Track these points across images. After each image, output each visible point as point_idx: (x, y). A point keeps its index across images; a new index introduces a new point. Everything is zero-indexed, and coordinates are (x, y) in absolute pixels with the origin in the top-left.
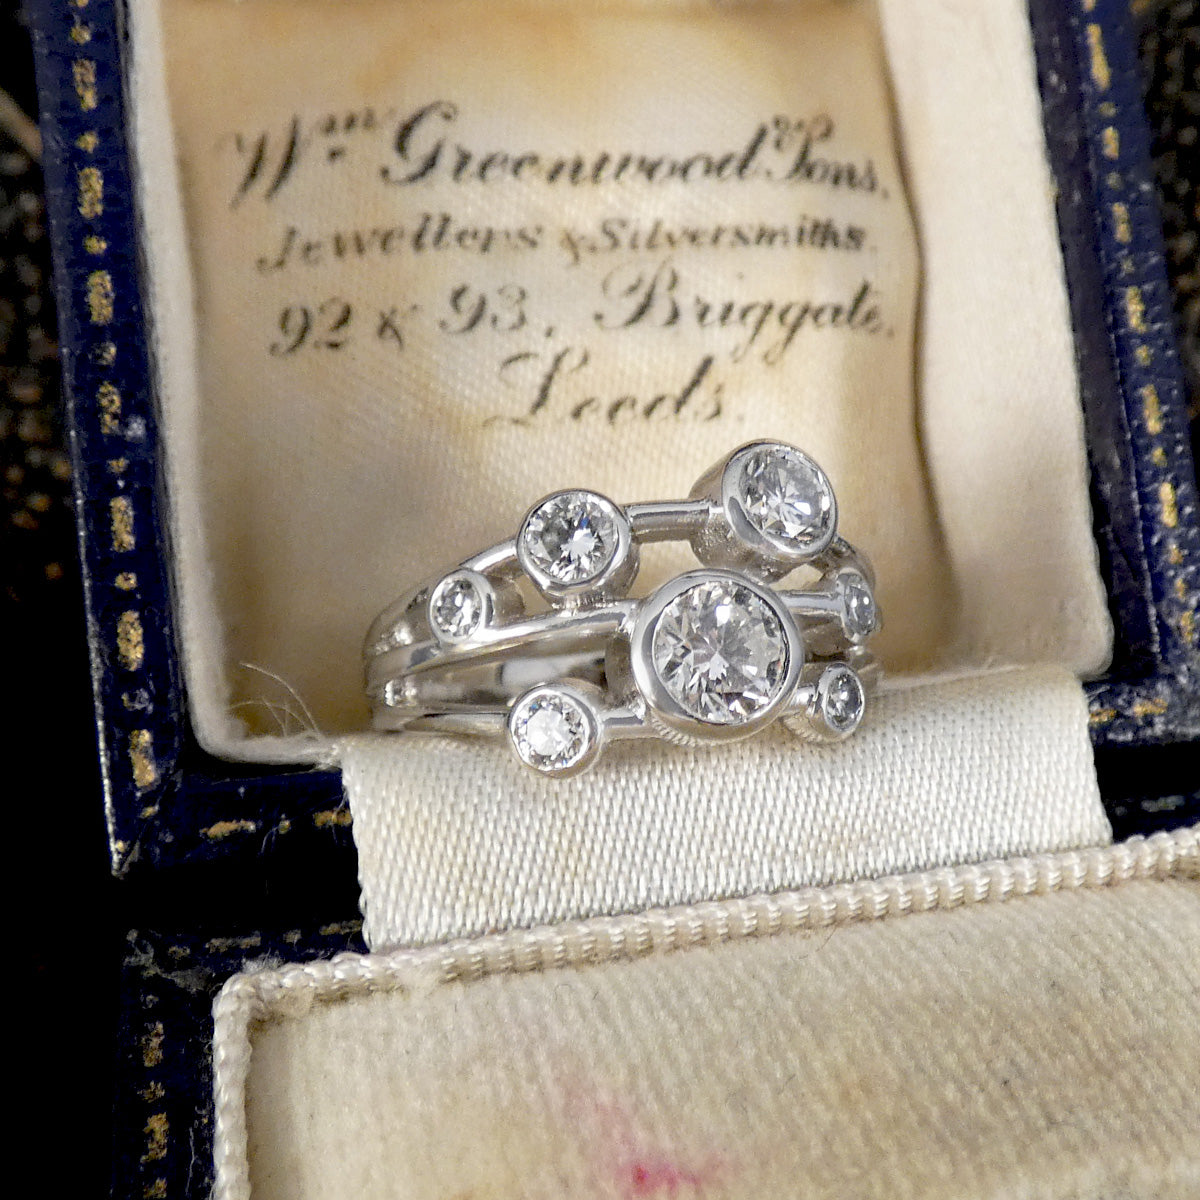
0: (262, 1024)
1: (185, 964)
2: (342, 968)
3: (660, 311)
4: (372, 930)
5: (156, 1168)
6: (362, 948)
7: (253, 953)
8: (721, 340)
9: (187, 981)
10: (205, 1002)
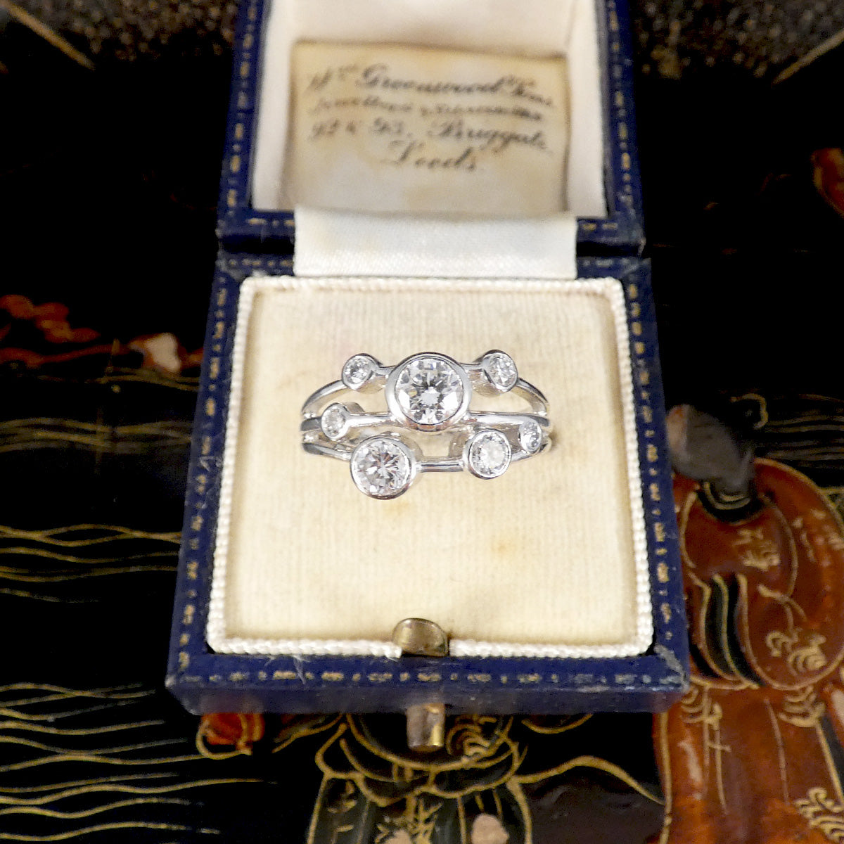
0: (257, 296)
1: (234, 268)
2: (284, 281)
3: (454, 132)
4: (297, 269)
5: (218, 341)
6: (292, 275)
7: (257, 268)
8: (476, 144)
9: (235, 275)
10: (239, 284)
